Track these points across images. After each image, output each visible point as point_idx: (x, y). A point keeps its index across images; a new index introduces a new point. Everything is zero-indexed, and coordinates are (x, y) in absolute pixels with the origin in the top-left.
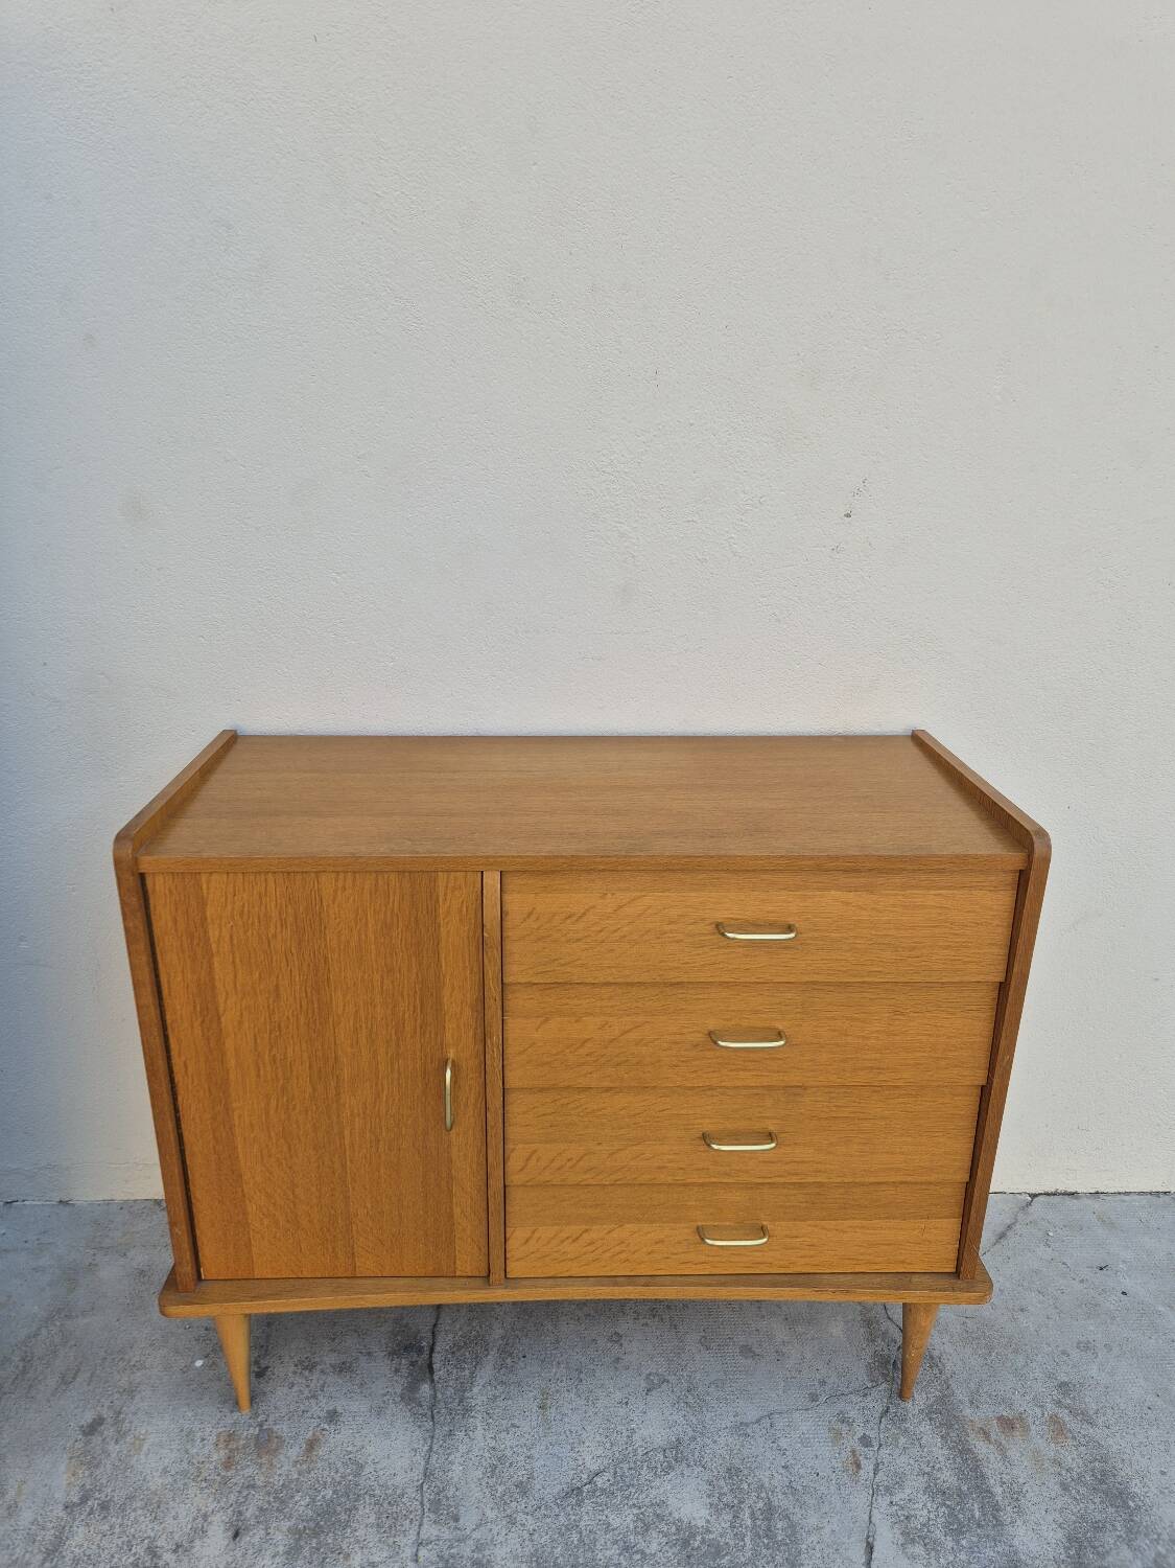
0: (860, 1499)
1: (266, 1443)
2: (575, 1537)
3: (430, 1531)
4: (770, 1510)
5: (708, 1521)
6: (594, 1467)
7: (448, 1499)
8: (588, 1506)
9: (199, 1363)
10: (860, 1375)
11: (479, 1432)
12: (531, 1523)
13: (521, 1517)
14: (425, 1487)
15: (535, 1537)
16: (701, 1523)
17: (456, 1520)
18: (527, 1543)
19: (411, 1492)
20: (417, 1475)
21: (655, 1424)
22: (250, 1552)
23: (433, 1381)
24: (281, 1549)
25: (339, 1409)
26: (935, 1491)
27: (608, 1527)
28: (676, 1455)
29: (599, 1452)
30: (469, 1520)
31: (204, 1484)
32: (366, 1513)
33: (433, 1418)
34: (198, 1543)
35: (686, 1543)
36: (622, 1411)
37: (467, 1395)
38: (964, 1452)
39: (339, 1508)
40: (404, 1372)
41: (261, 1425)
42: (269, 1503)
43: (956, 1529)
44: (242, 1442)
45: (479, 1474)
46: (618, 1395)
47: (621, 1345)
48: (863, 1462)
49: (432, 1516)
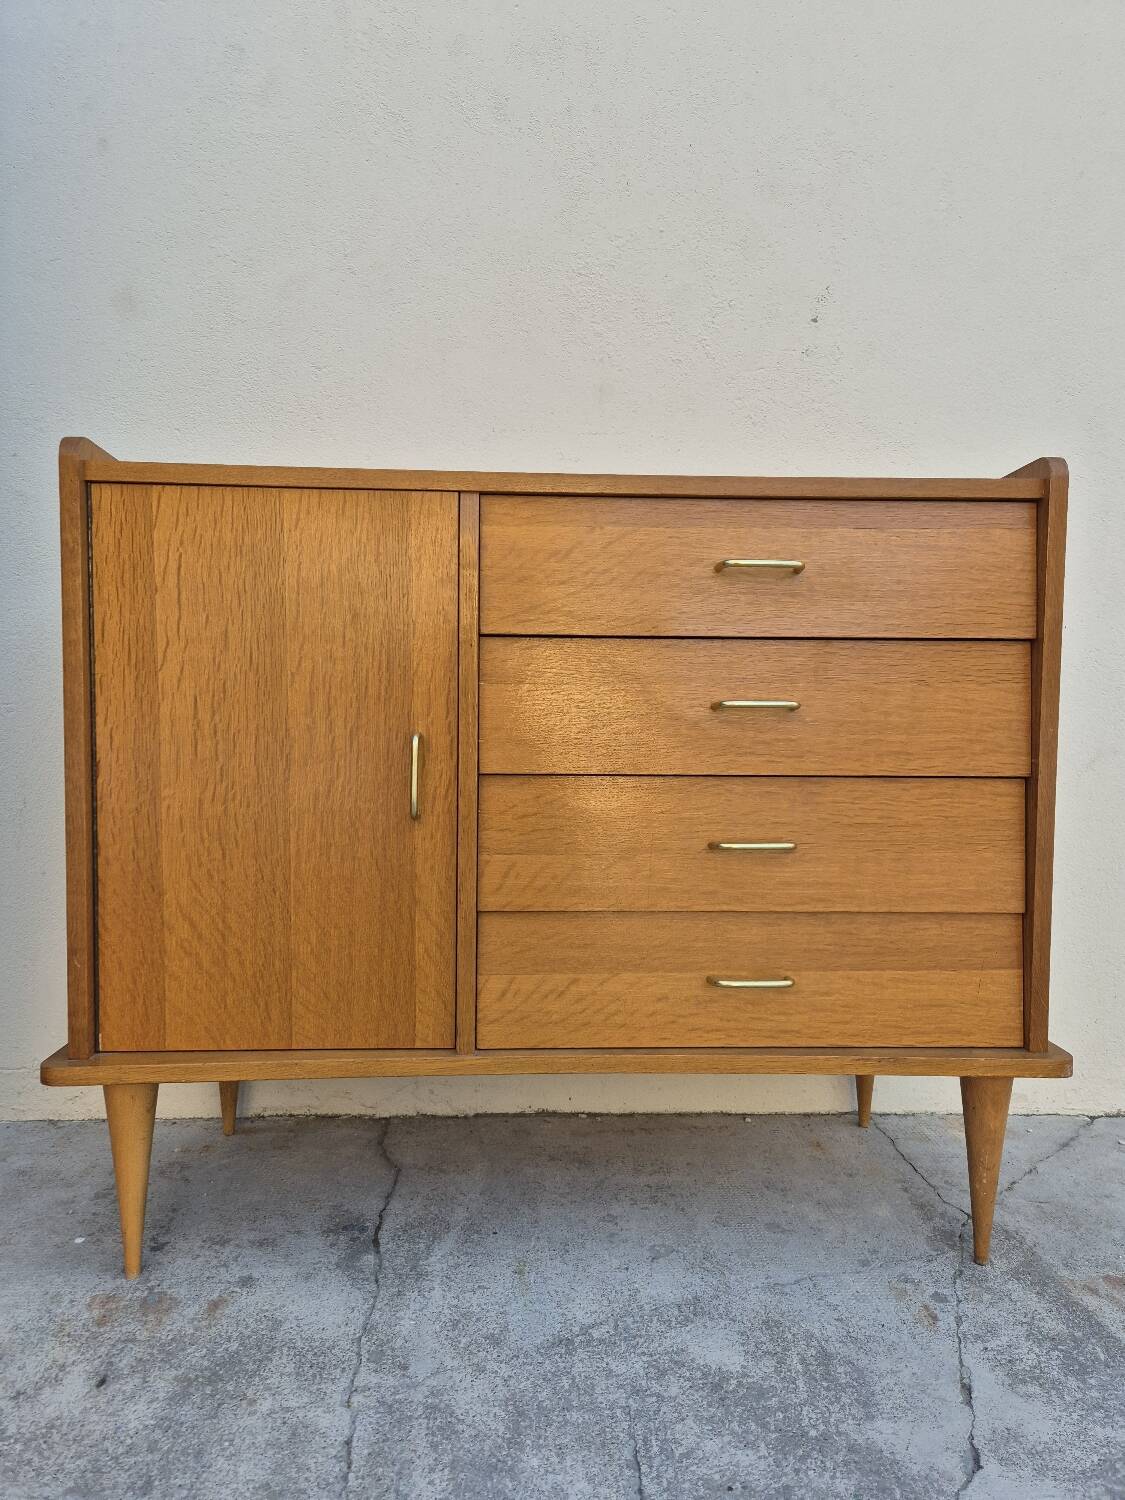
0: (945, 1348)
1: (156, 1304)
2: (566, 1383)
3: (365, 1377)
4: (825, 1357)
5: (743, 1367)
6: (588, 1321)
7: (393, 1350)
8: (581, 1353)
9: (79, 1240)
10: (924, 1248)
11: (437, 1293)
12: (505, 1371)
13: (491, 1366)
14: (364, 1340)
15: (511, 1383)
16: (736, 1368)
17: (405, 1368)
18: (500, 1387)
19: (344, 1344)
20: (354, 1330)
21: (664, 1285)
22: (120, 1398)
23: (378, 1252)
24: (162, 1395)
25: (256, 1275)
26: (1035, 1336)
27: (609, 1373)
28: (693, 1310)
29: (595, 1308)
30: (419, 1369)
31: (66, 1339)
32: (283, 1362)
33: (377, 1281)
34: (47, 1391)
35: (717, 1387)
36: (621, 1275)
37: (422, 1263)
38: (1067, 1305)
39: (245, 1360)
40: (343, 1246)
41: (151, 1289)
42: (151, 1355)
43: (1070, 1365)
44: (123, 1303)
45: (436, 1327)
46: (615, 1263)
47: (616, 1224)
48: (941, 1316)
49: (372, 1366)
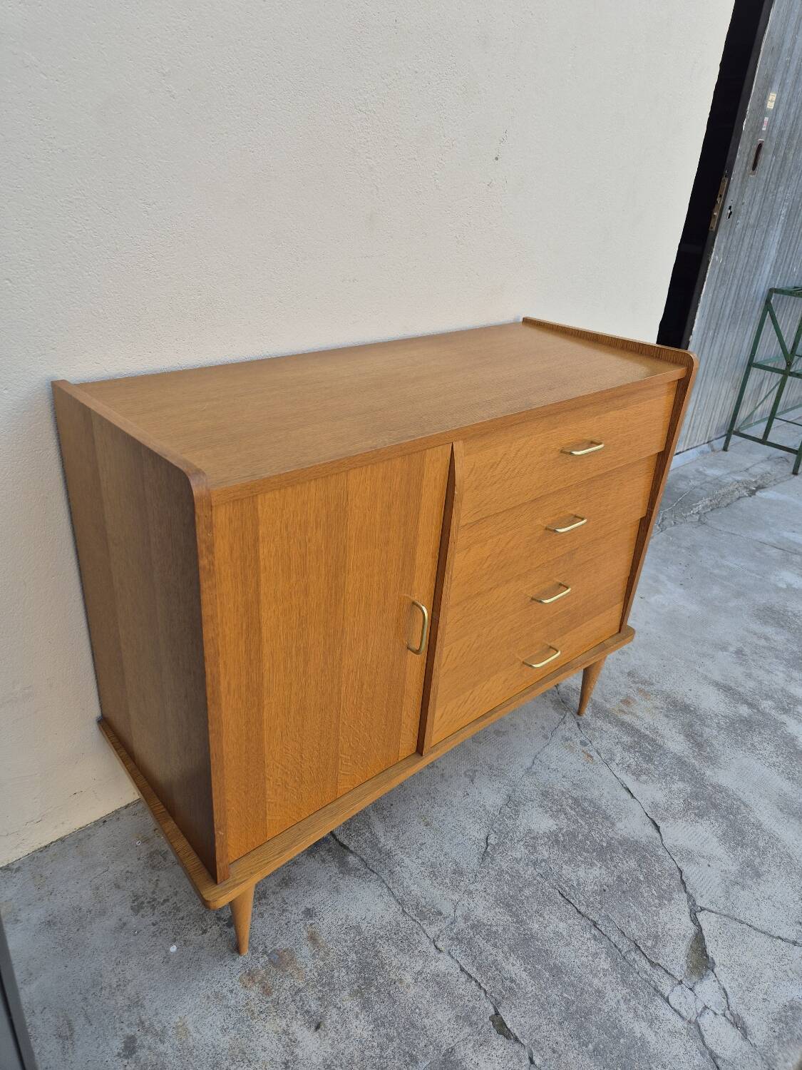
0: (605, 771)
1: (280, 960)
2: (507, 877)
3: (432, 930)
4: (576, 800)
5: (557, 825)
6: (483, 836)
7: (425, 907)
8: (498, 858)
9: (173, 949)
10: (557, 716)
11: (407, 861)
12: (479, 887)
13: (472, 887)
14: (407, 910)
15: (489, 891)
16: (555, 827)
17: (441, 914)
18: (487, 897)
19: (400, 918)
20: (395, 907)
21: (490, 796)
22: (339, 1027)
23: (352, 852)
24: (357, 1009)
25: (309, 906)
26: (628, 748)
27: (518, 861)
28: (513, 803)
29: (478, 827)
30: (447, 908)
31: (263, 1016)
32: (387, 950)
33: (373, 871)
34: (297, 1051)
35: (557, 841)
36: (469, 800)
37: (380, 846)
38: (623, 724)
39: (369, 960)
40: (329, 858)
41: (265, 952)
42: (320, 991)
43: (649, 759)
44: (263, 972)
45: (428, 882)
46: (460, 793)
47: (437, 767)
48: (591, 753)
49: (426, 922)
